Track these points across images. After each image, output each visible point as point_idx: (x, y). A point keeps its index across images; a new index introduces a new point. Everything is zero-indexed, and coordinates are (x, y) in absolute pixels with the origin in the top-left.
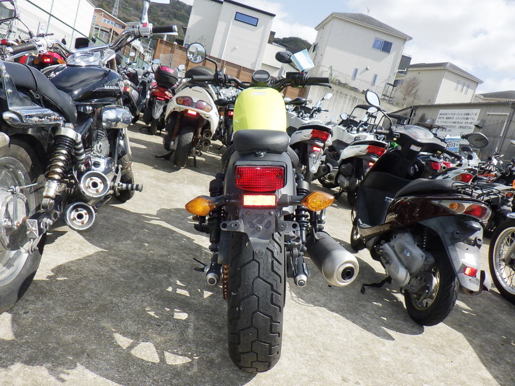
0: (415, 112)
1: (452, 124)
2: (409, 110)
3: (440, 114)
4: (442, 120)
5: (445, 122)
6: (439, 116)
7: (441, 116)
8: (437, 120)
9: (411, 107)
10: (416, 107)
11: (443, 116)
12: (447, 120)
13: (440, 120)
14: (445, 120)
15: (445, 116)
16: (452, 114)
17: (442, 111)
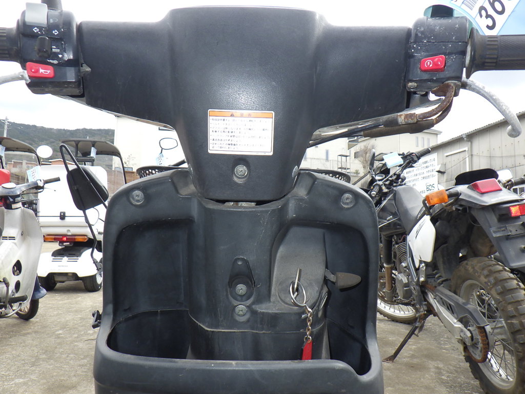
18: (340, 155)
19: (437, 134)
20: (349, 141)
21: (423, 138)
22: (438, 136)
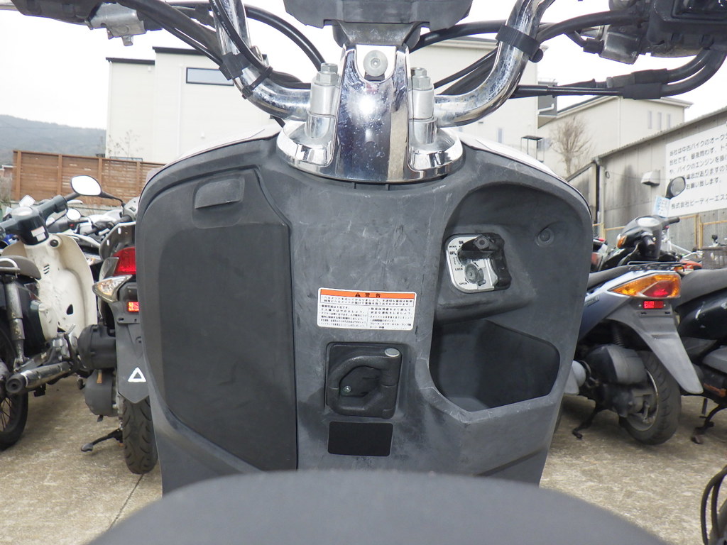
0: (606, 168)
1: (715, 165)
2: (591, 169)
3: (672, 154)
4: (683, 164)
5: (692, 166)
6: (669, 158)
7: (674, 157)
8: (668, 167)
9: (594, 162)
10: (606, 159)
11: (682, 154)
12: (696, 160)
13: (675, 167)
14: (691, 162)
15: (688, 154)
16: (706, 142)
17: (671, 146)
18: (524, 138)
19: (683, 108)
20: (541, 113)
21: (660, 114)
22: (686, 110)
